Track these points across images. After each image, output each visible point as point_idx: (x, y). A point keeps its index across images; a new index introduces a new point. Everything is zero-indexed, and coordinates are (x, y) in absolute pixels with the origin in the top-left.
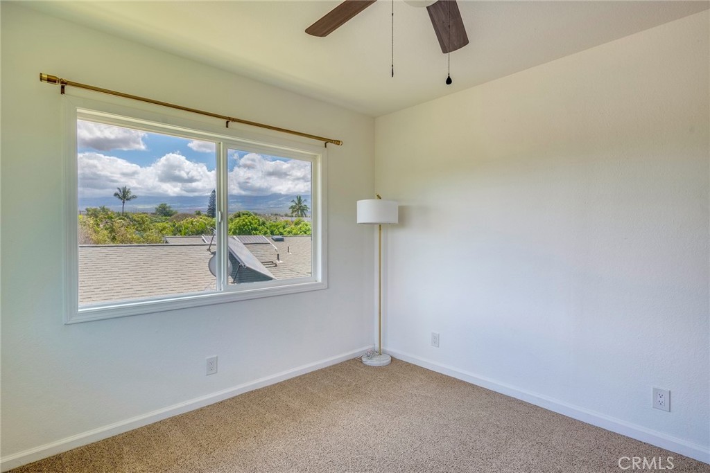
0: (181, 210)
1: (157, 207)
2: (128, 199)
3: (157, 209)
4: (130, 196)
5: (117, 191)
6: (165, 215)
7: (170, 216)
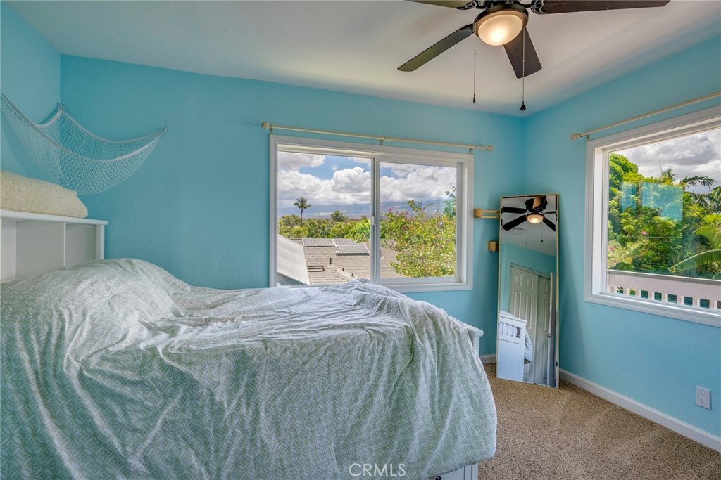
0: (350, 216)
1: (332, 213)
2: (305, 208)
3: (332, 216)
4: (306, 205)
5: (296, 202)
6: (338, 221)
7: (342, 221)
